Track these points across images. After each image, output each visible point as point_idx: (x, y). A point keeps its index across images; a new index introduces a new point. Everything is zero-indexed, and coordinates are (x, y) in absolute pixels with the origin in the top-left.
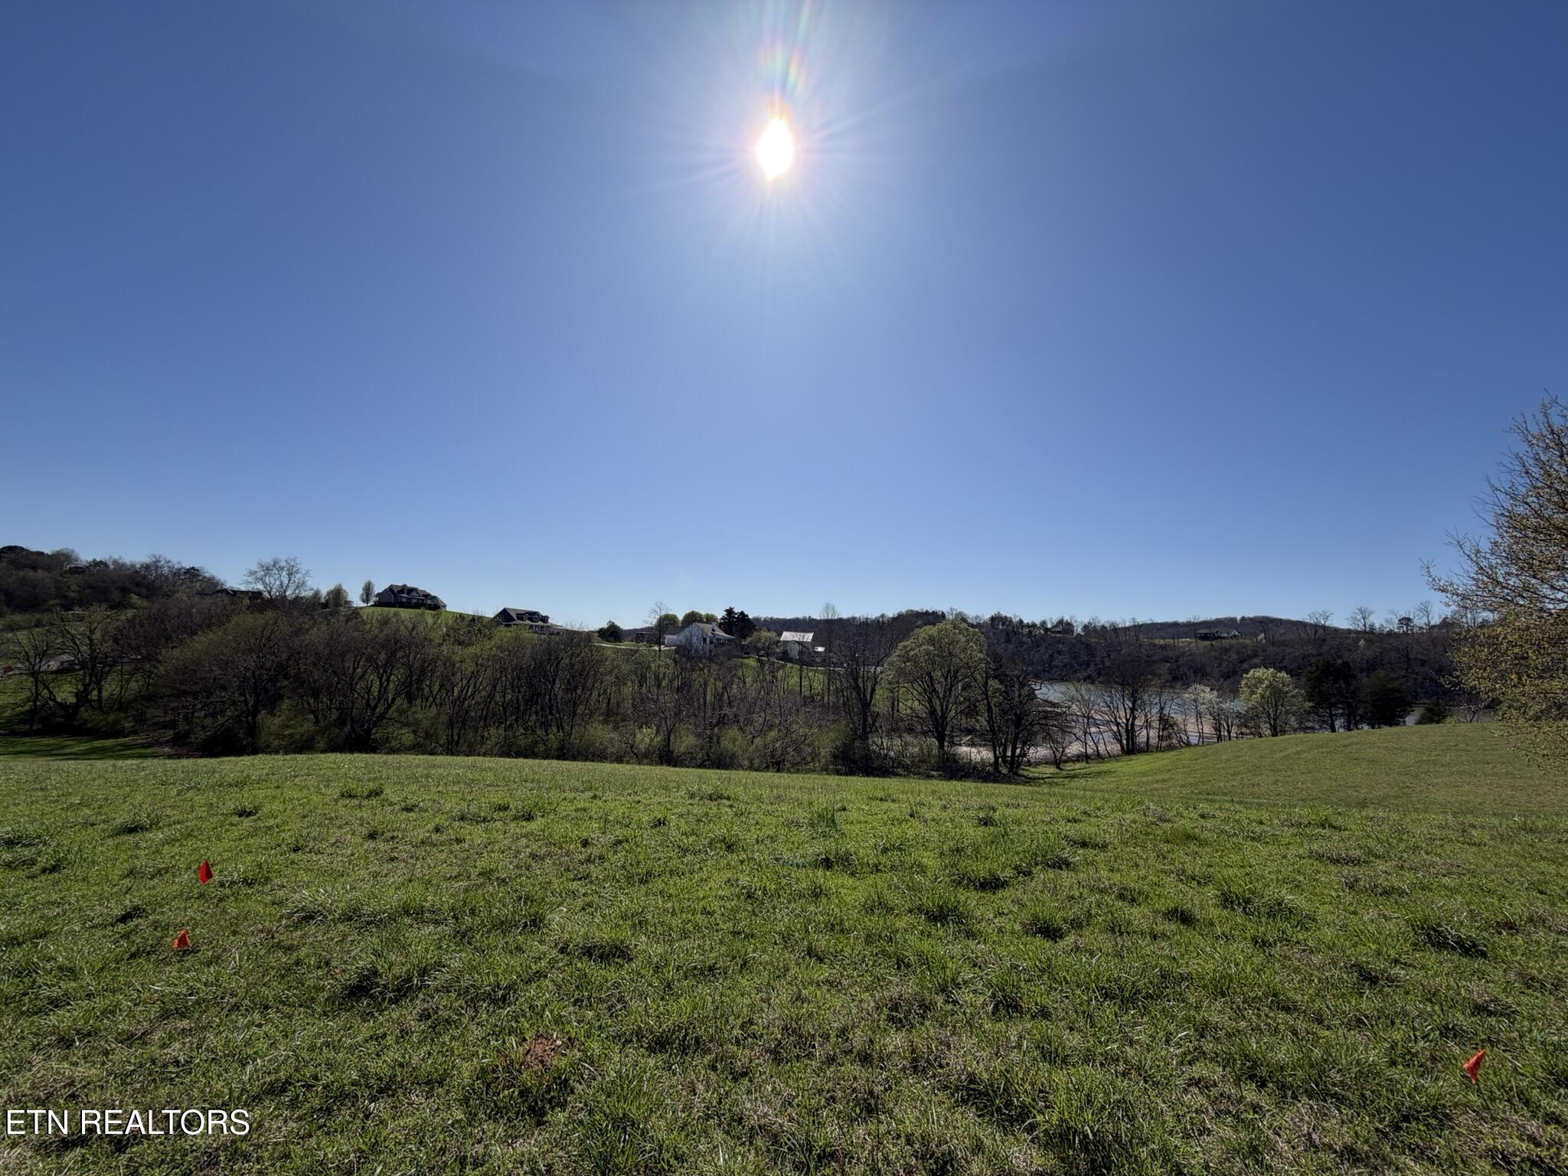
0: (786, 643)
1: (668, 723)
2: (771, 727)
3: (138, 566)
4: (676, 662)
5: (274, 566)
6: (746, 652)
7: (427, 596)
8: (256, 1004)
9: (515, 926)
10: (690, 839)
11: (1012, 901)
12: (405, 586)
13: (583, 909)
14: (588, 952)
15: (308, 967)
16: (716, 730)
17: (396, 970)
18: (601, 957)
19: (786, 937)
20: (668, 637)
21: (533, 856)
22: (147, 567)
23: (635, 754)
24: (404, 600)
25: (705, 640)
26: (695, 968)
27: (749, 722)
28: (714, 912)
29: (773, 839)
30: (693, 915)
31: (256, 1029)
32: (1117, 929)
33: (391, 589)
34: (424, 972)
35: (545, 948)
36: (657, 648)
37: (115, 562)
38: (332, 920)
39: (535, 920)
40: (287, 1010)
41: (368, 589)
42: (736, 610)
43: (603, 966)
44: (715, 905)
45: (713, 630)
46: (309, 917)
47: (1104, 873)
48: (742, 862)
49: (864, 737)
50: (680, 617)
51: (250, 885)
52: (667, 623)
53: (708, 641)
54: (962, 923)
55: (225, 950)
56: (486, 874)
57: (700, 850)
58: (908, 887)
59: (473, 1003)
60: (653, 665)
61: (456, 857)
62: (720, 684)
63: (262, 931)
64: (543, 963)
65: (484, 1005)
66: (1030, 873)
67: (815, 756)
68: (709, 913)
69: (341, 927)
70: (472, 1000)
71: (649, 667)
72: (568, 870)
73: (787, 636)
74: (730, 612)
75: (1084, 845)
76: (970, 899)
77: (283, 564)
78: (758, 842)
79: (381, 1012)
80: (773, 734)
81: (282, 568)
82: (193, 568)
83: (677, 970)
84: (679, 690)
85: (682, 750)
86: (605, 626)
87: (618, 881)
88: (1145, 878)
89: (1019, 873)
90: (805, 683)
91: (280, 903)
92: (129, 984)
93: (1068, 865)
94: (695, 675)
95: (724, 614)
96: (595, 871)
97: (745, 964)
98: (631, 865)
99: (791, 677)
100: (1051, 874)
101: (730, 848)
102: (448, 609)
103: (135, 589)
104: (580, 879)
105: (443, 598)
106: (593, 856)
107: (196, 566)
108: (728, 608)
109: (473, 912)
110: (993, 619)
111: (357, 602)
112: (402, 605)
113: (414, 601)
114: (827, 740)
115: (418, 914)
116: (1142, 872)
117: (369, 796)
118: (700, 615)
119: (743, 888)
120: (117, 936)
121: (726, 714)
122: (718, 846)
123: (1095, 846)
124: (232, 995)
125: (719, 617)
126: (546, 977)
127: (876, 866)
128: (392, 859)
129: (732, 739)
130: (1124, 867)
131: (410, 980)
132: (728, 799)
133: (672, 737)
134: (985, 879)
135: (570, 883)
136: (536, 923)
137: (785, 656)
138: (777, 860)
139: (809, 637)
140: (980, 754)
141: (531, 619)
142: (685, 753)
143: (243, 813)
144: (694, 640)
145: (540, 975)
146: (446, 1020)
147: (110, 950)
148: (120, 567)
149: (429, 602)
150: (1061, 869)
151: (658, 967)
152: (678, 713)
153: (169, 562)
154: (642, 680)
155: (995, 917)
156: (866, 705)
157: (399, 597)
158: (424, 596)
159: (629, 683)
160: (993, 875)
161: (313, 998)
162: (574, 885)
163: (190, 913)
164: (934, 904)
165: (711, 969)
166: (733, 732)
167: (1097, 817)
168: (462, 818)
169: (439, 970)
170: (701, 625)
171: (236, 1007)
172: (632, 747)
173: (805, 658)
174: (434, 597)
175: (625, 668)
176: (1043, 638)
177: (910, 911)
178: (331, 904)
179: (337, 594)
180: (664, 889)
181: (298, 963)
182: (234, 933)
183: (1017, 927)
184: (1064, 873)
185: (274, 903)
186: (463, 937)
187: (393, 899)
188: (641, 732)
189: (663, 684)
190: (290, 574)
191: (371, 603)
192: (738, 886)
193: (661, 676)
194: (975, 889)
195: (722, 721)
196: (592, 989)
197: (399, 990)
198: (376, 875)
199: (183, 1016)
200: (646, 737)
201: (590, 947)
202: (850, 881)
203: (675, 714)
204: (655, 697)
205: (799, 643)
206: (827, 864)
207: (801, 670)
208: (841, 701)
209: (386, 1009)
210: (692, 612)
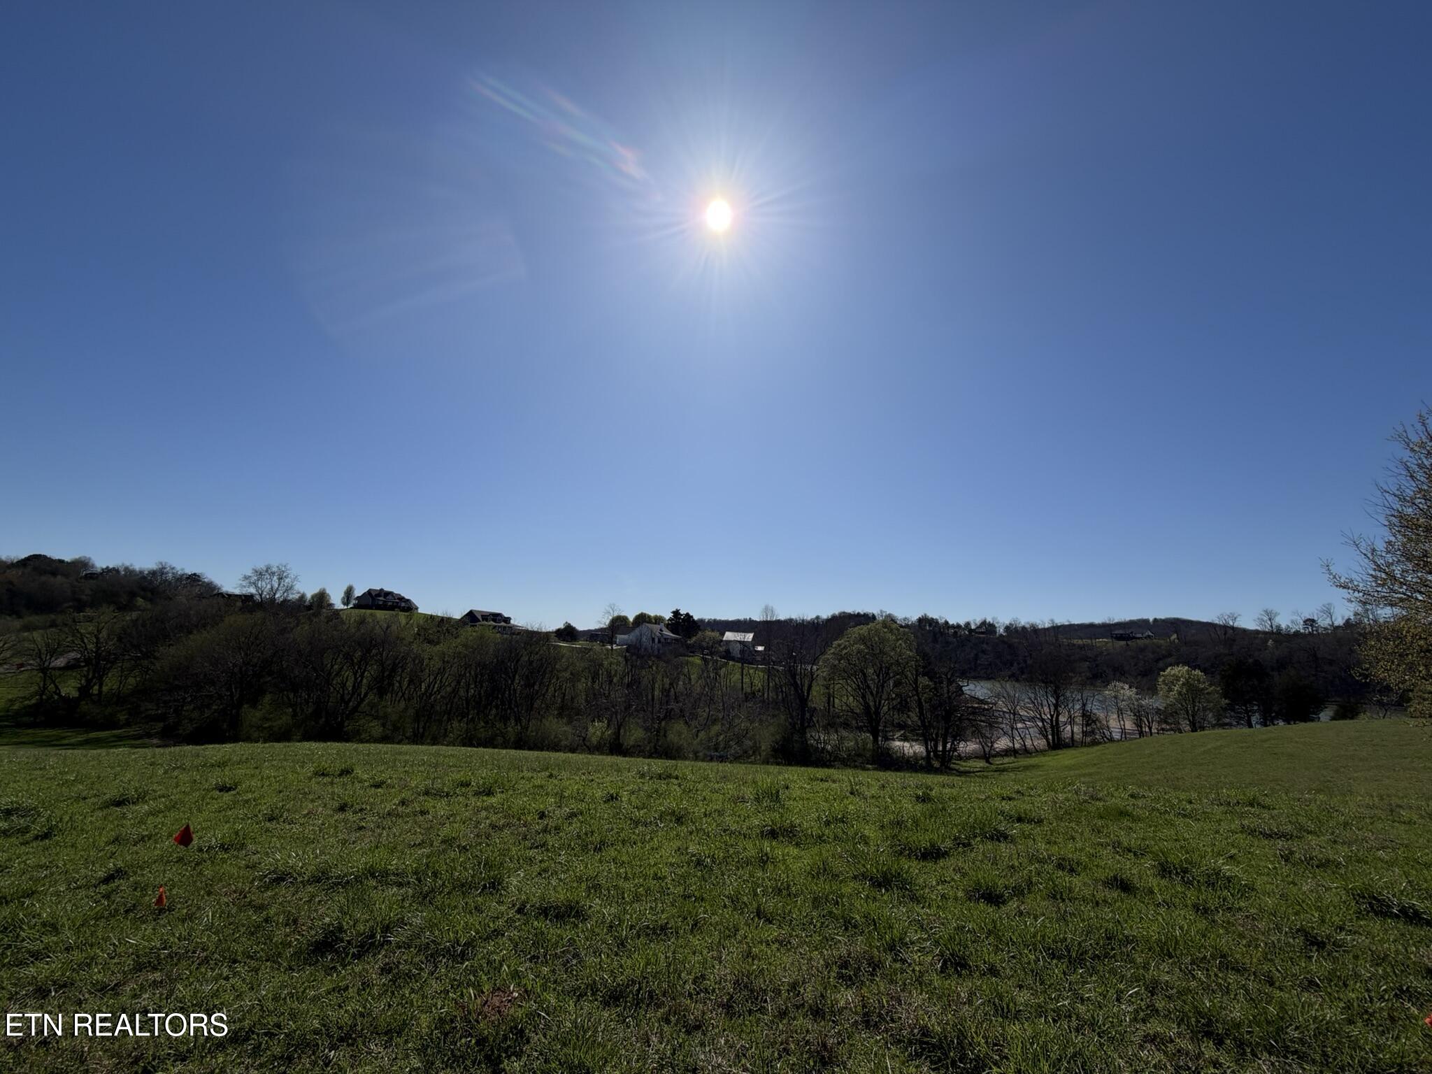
0: (728, 642)
1: (619, 717)
2: (715, 721)
3: (146, 572)
4: (626, 660)
5: (267, 571)
6: (692, 650)
7: (402, 599)
8: (225, 958)
9: (475, 887)
10: (642, 812)
11: (954, 870)
12: (382, 590)
13: (540, 874)
14: (544, 912)
15: (277, 924)
16: (663, 723)
17: (361, 928)
18: (557, 917)
19: (734, 900)
20: (620, 637)
21: (493, 826)
22: (153, 573)
23: (588, 747)
24: (381, 603)
25: (653, 639)
26: (648, 927)
27: (694, 716)
28: (665, 877)
29: (720, 813)
30: (645, 880)
31: (224, 982)
32: (1058, 897)
33: (369, 592)
34: (387, 929)
35: (503, 908)
36: (610, 647)
37: (126, 569)
38: (302, 882)
39: (493, 883)
40: (253, 964)
41: (349, 592)
42: (682, 612)
43: (559, 926)
44: (666, 871)
45: (661, 630)
46: (279, 880)
47: (1042, 846)
48: (691, 833)
49: (803, 732)
50: (631, 619)
51: (226, 850)
52: (619, 624)
53: (656, 640)
54: (906, 889)
55: (199, 908)
56: (448, 841)
57: (651, 822)
58: (852, 855)
59: (433, 958)
60: (605, 663)
61: (420, 827)
62: (667, 681)
63: (235, 892)
64: (500, 922)
65: (444, 960)
66: (969, 845)
67: (756, 749)
68: (660, 878)
69: (310, 889)
70: (432, 955)
71: (601, 665)
72: (525, 838)
73: (729, 636)
74: (676, 613)
75: (1020, 820)
76: (912, 867)
77: (275, 569)
78: (705, 815)
79: (344, 966)
80: (716, 728)
81: (273, 573)
82: (195, 574)
83: (631, 930)
84: (629, 685)
85: (631, 743)
86: (562, 626)
87: (573, 849)
88: (1081, 850)
89: (959, 844)
90: (746, 680)
91: (253, 867)
92: (107, 939)
93: (1006, 837)
94: (644, 673)
95: (671, 615)
96: (551, 840)
97: (696, 925)
98: (586, 834)
99: (733, 674)
100: (989, 845)
101: (679, 820)
102: (420, 611)
103: (142, 593)
104: (537, 847)
105: (416, 601)
106: (549, 827)
107: (197, 571)
108: (675, 610)
109: (435, 874)
110: (920, 620)
111: (339, 605)
112: (379, 608)
113: (389, 604)
114: (767, 734)
115: (383, 877)
116: (1079, 845)
117: (340, 775)
118: (649, 617)
119: (694, 855)
120: (99, 896)
121: (672, 709)
122: (668, 818)
123: (1030, 821)
124: (203, 950)
125: (667, 618)
126: (503, 935)
127: (820, 837)
128: (361, 828)
129: (678, 732)
130: (1060, 840)
131: (373, 936)
132: (677, 778)
133: (622, 731)
134: (925, 849)
135: (527, 851)
136: (495, 885)
137: (728, 655)
138: (725, 831)
139: (749, 637)
140: (912, 749)
141: (494, 620)
142: (634, 746)
143: (224, 789)
144: (644, 639)
145: (497, 933)
146: (407, 974)
147: (91, 908)
148: (129, 572)
149: (403, 604)
150: (1000, 841)
151: (611, 927)
152: (628, 707)
153: (173, 568)
154: (595, 677)
155: (938, 884)
156: (803, 700)
157: (377, 600)
158: (399, 599)
159: (583, 680)
160: (933, 846)
161: (280, 953)
162: (531, 853)
163: (169, 875)
164: (878, 871)
165: (663, 928)
166: (679, 726)
167: (1030, 796)
168: (427, 793)
169: (401, 927)
170: (649, 625)
171: (206, 960)
172: (584, 739)
173: (746, 655)
174: (408, 600)
175: (580, 665)
176: (968, 639)
177: (855, 877)
178: (302, 868)
179: (321, 597)
180: (616, 857)
181: (266, 920)
182: (209, 894)
183: (960, 894)
184: (1003, 845)
185: (247, 867)
186: (425, 898)
187: (360, 862)
188: (593, 726)
189: (615, 680)
190: (280, 579)
191: (351, 606)
192: (687, 854)
193: (613, 673)
194: (917, 858)
195: (669, 716)
196: (547, 946)
197: (362, 946)
198: (344, 842)
199: (155, 969)
200: (597, 730)
201: (546, 908)
202: (794, 851)
203: (626, 709)
204: (607, 692)
205: (740, 642)
206: (773, 834)
207: (743, 669)
208: (780, 697)
209: (349, 963)
210: (642, 614)
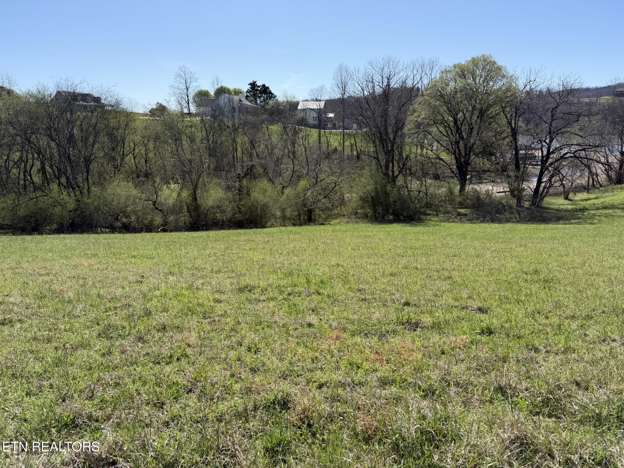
0: (302, 110)
2: (299, 178)
25: (234, 108)
27: (277, 173)
42: (259, 83)
45: (240, 100)
50: (212, 92)
53: (237, 110)
73: (303, 105)
74: (253, 85)
86: (154, 106)
95: (249, 87)
99: (311, 138)
108: (252, 82)
118: (228, 90)
125: (245, 91)
129: (262, 190)
139: (320, 105)
141: (85, 100)
170: (230, 97)
173: (320, 122)
205: (312, 110)
207: (319, 134)
210: (222, 87)
